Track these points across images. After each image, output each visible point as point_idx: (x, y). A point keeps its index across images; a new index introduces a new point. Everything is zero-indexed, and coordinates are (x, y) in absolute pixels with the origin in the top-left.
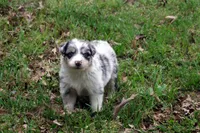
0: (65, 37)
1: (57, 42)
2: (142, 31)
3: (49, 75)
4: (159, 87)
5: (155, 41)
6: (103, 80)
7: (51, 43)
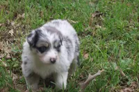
0: (21, 19)
1: (13, 24)
2: (97, 9)
3: (8, 56)
4: (123, 61)
5: (112, 17)
6: (68, 59)
7: (7, 25)
